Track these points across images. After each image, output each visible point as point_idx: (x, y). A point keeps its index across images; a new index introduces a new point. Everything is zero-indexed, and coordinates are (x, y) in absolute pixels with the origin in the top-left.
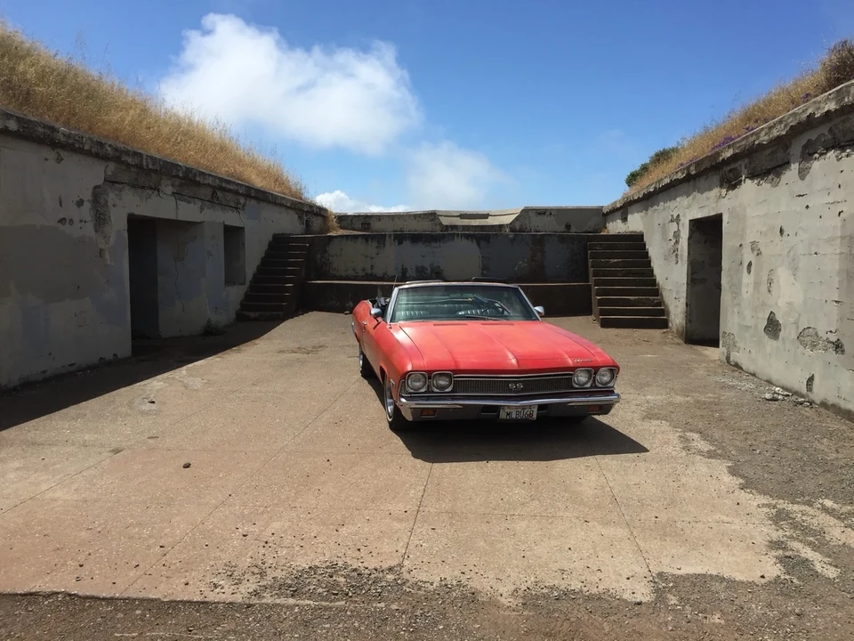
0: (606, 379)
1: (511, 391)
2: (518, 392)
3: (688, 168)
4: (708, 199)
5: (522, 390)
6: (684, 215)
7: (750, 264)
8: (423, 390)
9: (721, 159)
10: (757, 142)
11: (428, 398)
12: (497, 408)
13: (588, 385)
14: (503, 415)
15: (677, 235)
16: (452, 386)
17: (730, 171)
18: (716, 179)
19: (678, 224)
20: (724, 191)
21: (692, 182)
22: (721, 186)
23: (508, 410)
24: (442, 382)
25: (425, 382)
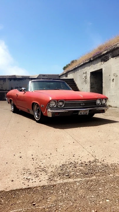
1: (81, 106)
2: (83, 106)
3: (90, 59)
4: (97, 66)
6: (88, 71)
7: (113, 79)
8: (55, 107)
9: (102, 54)
10: (116, 47)
11: (56, 109)
12: (78, 111)
13: (100, 104)
14: (79, 114)
15: (86, 77)
16: (64, 105)
17: (105, 57)
18: (100, 60)
19: (86, 74)
20: (103, 63)
21: (91, 63)
22: (102, 62)
23: (81, 112)
24: (61, 104)
25: (56, 104)
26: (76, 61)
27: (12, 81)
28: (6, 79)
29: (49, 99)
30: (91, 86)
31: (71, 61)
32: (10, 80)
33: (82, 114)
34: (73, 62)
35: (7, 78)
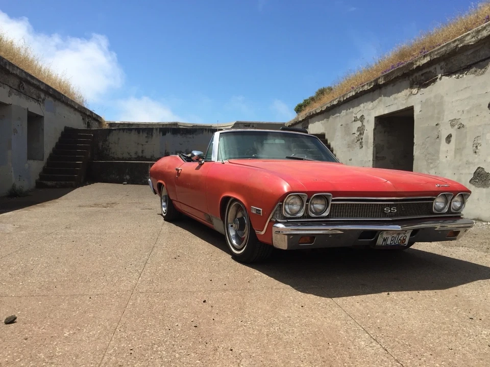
0: (458, 205)
1: (385, 215)
3: (376, 80)
4: (395, 99)
5: (396, 215)
6: (369, 115)
7: (449, 137)
8: (300, 215)
9: (415, 66)
10: (460, 46)
11: (303, 224)
12: (375, 234)
13: (446, 210)
14: (380, 241)
15: (361, 130)
16: (329, 209)
17: (422, 75)
18: (406, 82)
19: (362, 121)
20: (415, 91)
21: (377, 92)
22: (411, 87)
23: (385, 236)
24: (319, 206)
25: (302, 206)
26: (331, 89)
27: (169, 135)
28: (154, 131)
29: (282, 188)
30: (377, 153)
31: (317, 90)
32: (164, 134)
33: (389, 242)
34: (322, 92)
35: (157, 129)
